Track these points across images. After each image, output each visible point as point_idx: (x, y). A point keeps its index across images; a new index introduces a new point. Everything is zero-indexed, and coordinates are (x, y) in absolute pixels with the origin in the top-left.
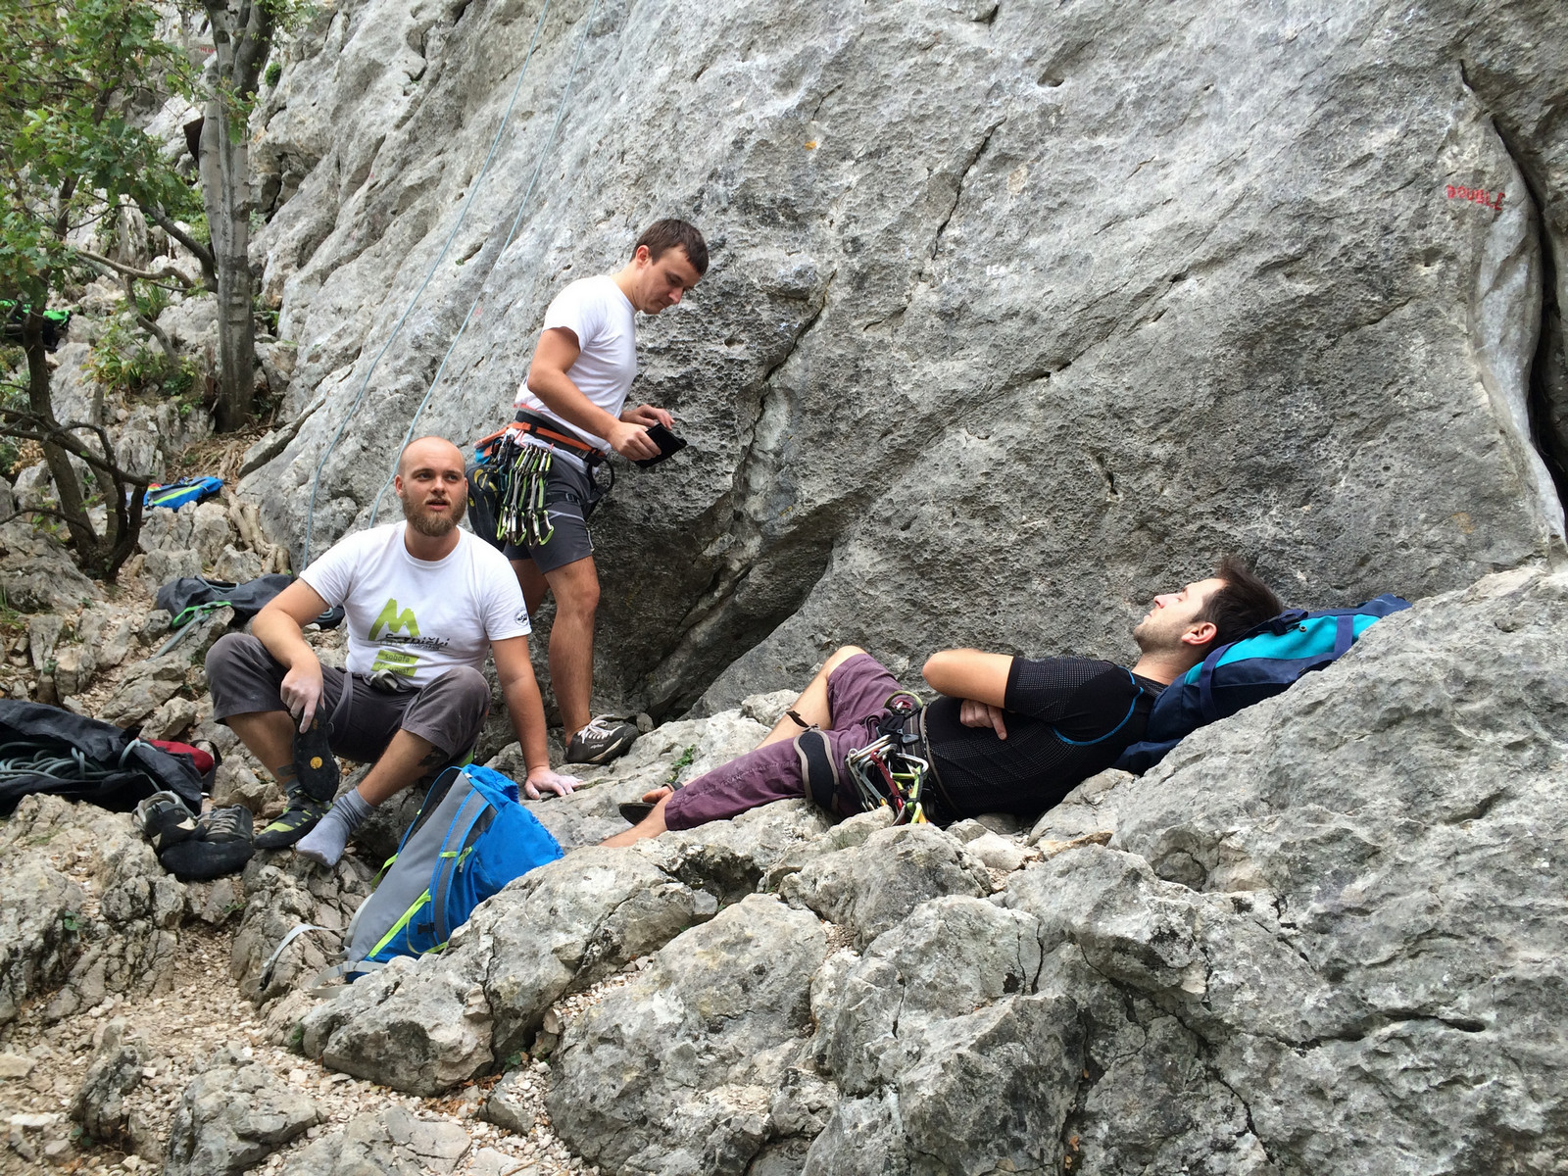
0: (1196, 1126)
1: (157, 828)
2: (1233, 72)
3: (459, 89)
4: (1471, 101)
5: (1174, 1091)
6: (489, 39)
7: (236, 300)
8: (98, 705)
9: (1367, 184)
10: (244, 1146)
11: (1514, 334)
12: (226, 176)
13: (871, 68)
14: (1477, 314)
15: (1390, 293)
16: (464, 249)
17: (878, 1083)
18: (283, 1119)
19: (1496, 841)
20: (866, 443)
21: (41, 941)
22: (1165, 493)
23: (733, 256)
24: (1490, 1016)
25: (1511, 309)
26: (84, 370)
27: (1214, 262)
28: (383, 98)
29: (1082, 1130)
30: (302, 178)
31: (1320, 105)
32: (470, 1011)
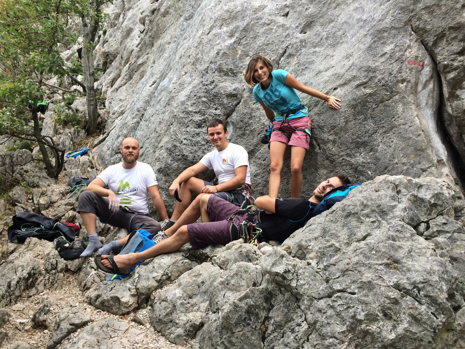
0: (294, 320)
1: (59, 246)
2: (351, 29)
3: (152, 36)
4: (414, 36)
5: (289, 311)
6: (160, 21)
7: (91, 99)
8: (50, 213)
9: (385, 61)
10: (71, 327)
11: (430, 102)
12: (88, 64)
13: (254, 31)
14: (418, 97)
15: (392, 92)
16: (151, 83)
17: (218, 309)
18: (81, 320)
19: (365, 246)
20: (254, 137)
21: (27, 275)
22: (333, 149)
23: (216, 85)
24: (356, 291)
25: (429, 95)
26: (52, 119)
27: (345, 84)
28: (133, 38)
29: (268, 321)
30: (113, 61)
31: (373, 39)
32: (132, 293)
